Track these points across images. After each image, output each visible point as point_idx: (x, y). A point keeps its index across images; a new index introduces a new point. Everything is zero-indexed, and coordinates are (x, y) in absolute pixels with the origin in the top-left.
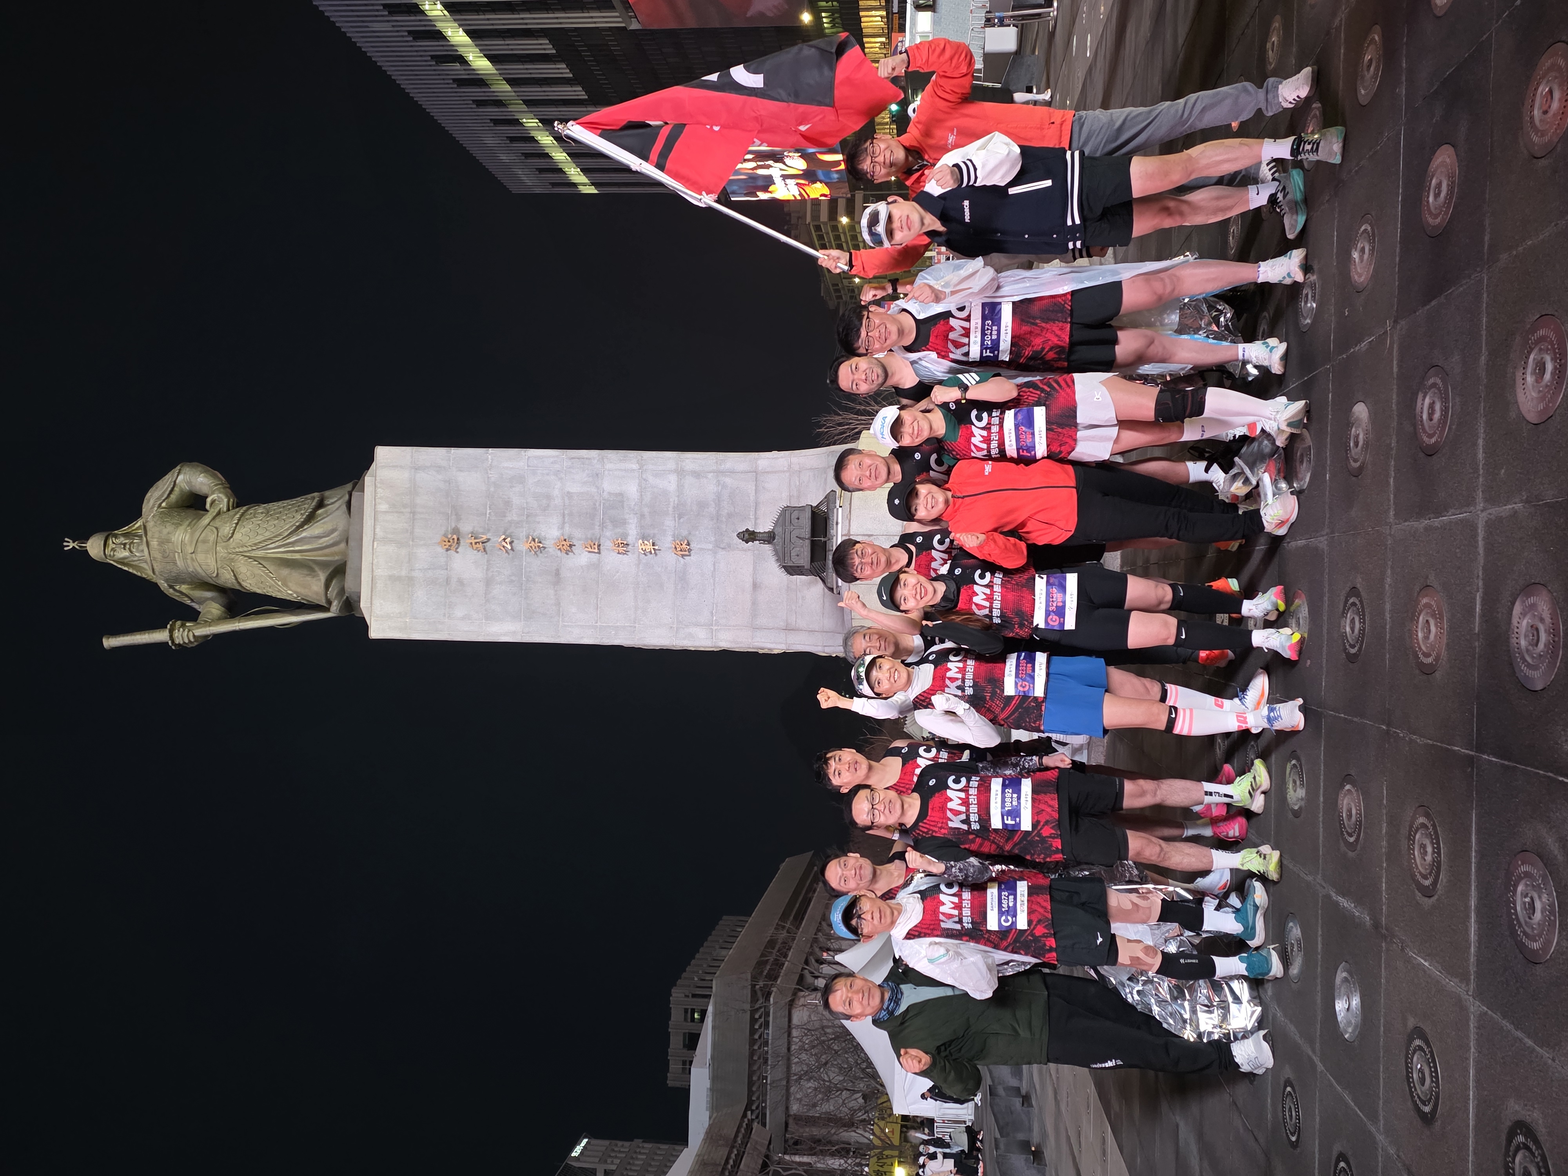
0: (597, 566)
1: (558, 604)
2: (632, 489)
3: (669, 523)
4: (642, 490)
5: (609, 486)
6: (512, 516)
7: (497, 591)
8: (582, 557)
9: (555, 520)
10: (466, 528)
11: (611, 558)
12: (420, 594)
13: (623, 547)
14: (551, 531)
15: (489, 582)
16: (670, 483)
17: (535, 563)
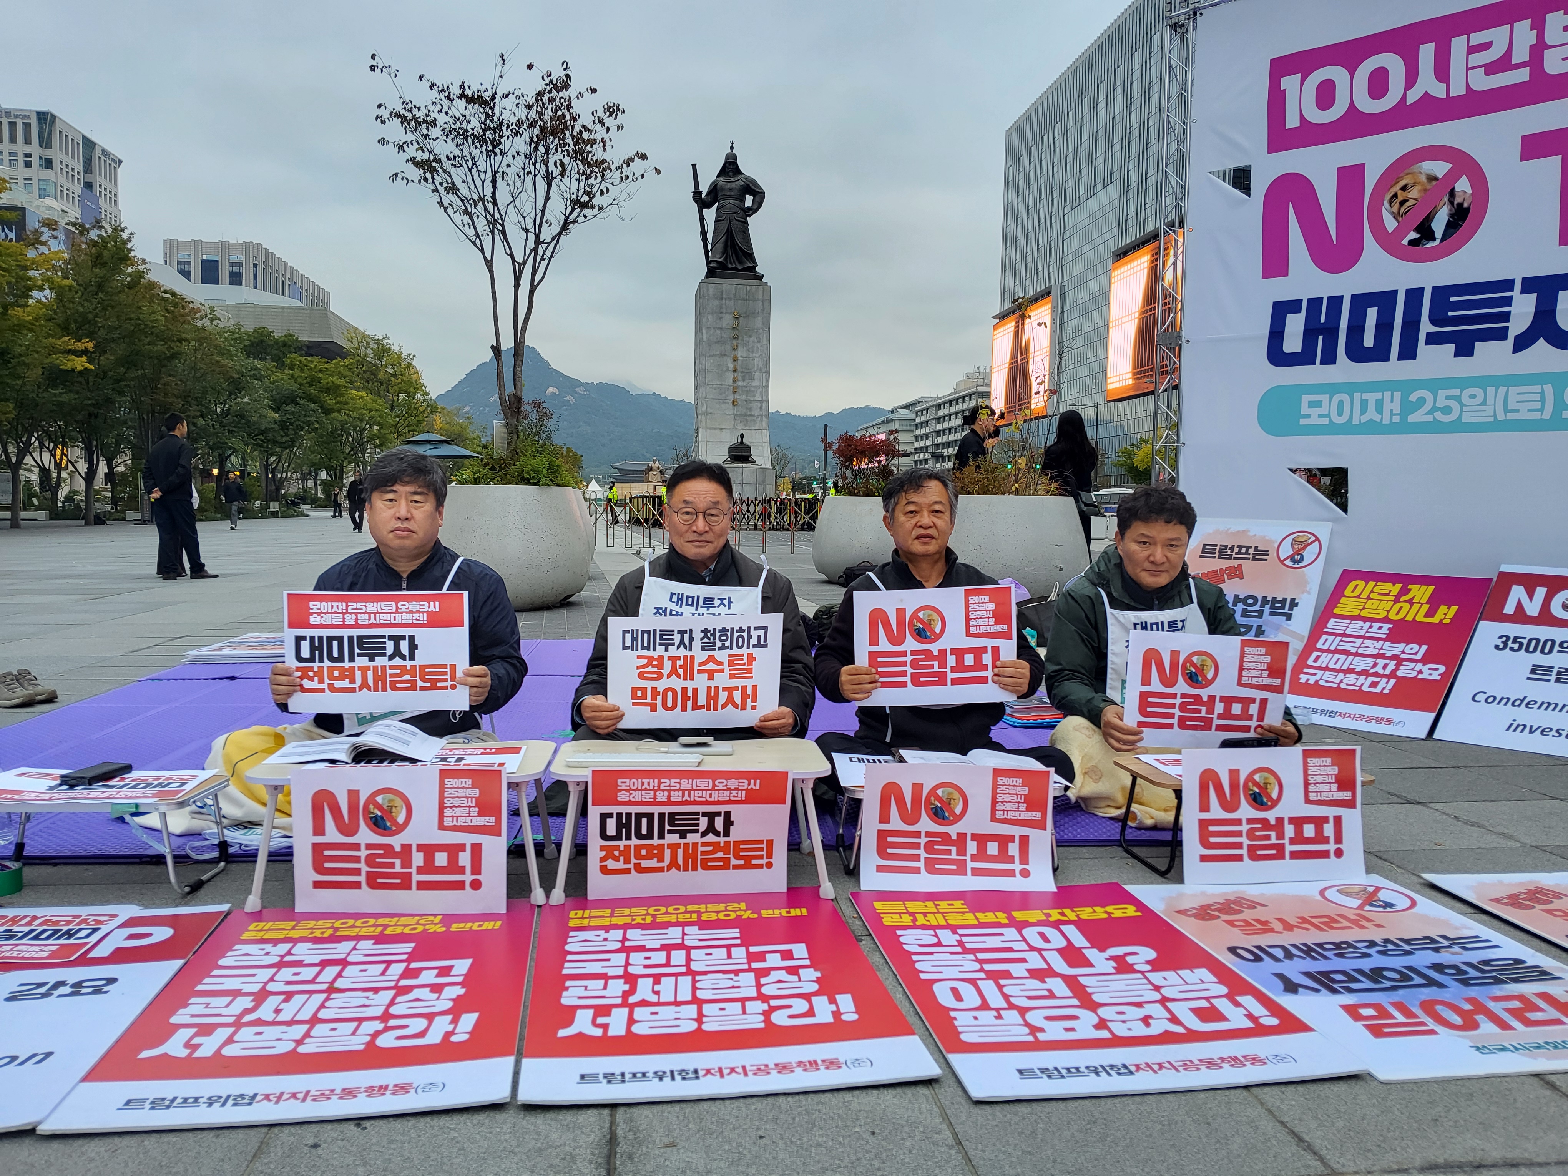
0: (728, 370)
1: (714, 355)
2: (756, 383)
3: (744, 397)
4: (755, 387)
5: (757, 374)
6: (746, 338)
7: (718, 332)
8: (731, 365)
9: (744, 354)
10: (741, 320)
11: (730, 376)
12: (717, 302)
13: (735, 380)
14: (741, 353)
15: (721, 329)
16: (758, 397)
17: (728, 347)
